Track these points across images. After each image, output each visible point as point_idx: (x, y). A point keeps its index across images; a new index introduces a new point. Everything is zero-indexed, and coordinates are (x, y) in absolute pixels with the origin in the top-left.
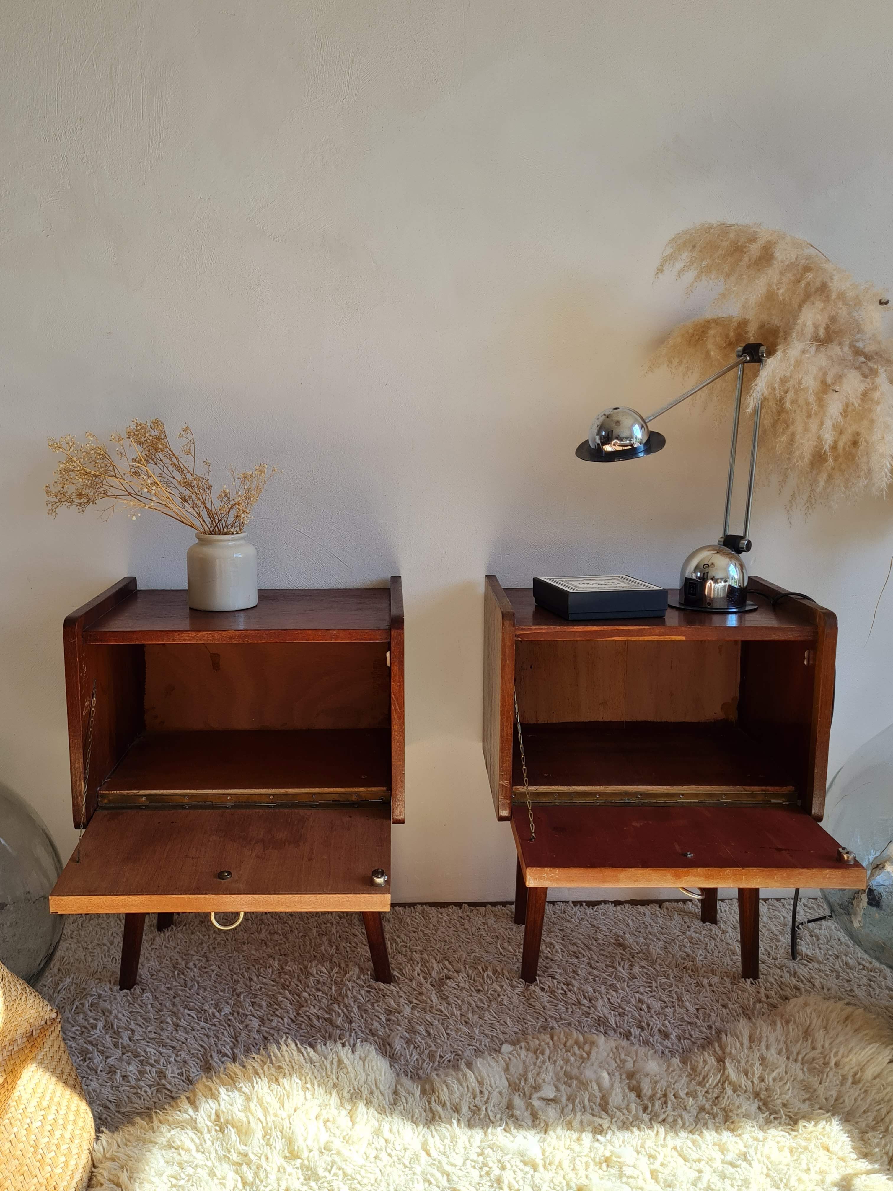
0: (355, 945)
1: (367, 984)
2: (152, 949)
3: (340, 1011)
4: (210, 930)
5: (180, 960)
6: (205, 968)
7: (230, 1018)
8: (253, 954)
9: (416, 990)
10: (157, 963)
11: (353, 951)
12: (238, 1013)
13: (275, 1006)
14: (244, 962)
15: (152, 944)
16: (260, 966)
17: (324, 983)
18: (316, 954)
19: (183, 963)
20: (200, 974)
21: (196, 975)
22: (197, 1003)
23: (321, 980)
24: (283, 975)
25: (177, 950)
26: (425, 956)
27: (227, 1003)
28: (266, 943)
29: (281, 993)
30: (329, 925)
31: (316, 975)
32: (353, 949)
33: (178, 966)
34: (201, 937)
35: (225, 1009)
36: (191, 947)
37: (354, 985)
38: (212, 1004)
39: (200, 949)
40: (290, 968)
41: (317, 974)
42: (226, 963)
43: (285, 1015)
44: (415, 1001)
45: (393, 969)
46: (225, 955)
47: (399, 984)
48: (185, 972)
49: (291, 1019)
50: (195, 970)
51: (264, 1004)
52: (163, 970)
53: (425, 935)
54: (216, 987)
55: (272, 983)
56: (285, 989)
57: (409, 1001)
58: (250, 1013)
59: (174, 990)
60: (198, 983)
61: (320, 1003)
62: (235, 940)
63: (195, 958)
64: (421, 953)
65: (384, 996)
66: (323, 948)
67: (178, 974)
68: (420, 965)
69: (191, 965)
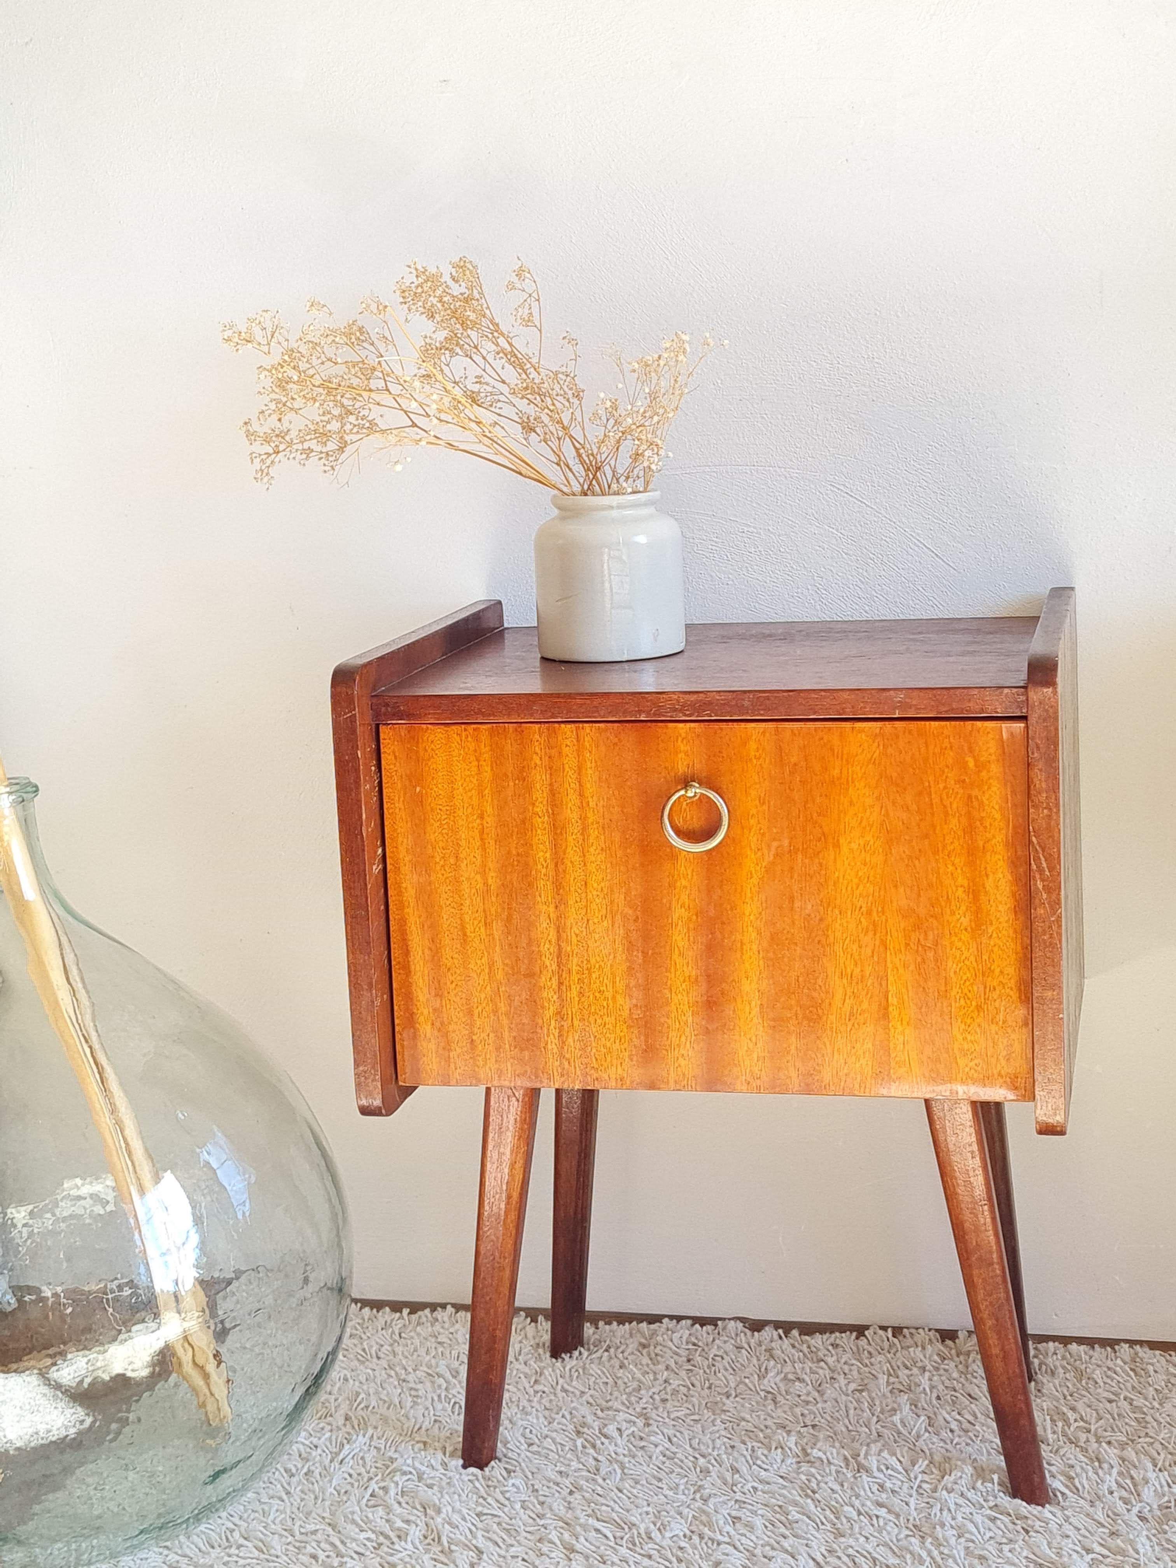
0: (971, 1418)
1: (992, 1504)
2: (536, 1392)
3: (924, 1554)
4: (658, 1362)
5: (590, 1419)
6: (641, 1439)
7: (683, 1544)
8: (744, 1419)
9: (1104, 1526)
10: (542, 1419)
11: (966, 1431)
12: (701, 1537)
13: (783, 1530)
14: (723, 1433)
15: (536, 1382)
16: (754, 1444)
17: (893, 1491)
18: (881, 1429)
19: (596, 1425)
20: (630, 1450)
21: (620, 1451)
22: (617, 1508)
23: (888, 1485)
24: (805, 1467)
25: (587, 1397)
26: (1130, 1453)
27: (680, 1514)
28: (774, 1400)
29: (796, 1504)
30: (915, 1371)
31: (876, 1474)
32: (966, 1425)
33: (585, 1430)
34: (638, 1375)
35: (673, 1525)
36: (616, 1394)
37: (961, 1501)
38: (647, 1513)
39: (633, 1399)
40: (820, 1454)
41: (879, 1470)
42: (686, 1433)
43: (803, 1550)
44: (1098, 1549)
45: (1053, 1476)
46: (686, 1415)
47: (1063, 1509)
48: (598, 1442)
49: (814, 1559)
50: (619, 1441)
51: (758, 1522)
52: (554, 1435)
53: (1136, 1409)
54: (660, 1480)
55: (781, 1481)
56: (807, 1496)
57: (1084, 1548)
58: (727, 1539)
59: (571, 1479)
60: (623, 1467)
61: (880, 1532)
62: (710, 1388)
63: (621, 1416)
64: (1123, 1446)
65: (1027, 1532)
66: (896, 1419)
67: (584, 1447)
68: (1115, 1471)
69: (611, 1429)
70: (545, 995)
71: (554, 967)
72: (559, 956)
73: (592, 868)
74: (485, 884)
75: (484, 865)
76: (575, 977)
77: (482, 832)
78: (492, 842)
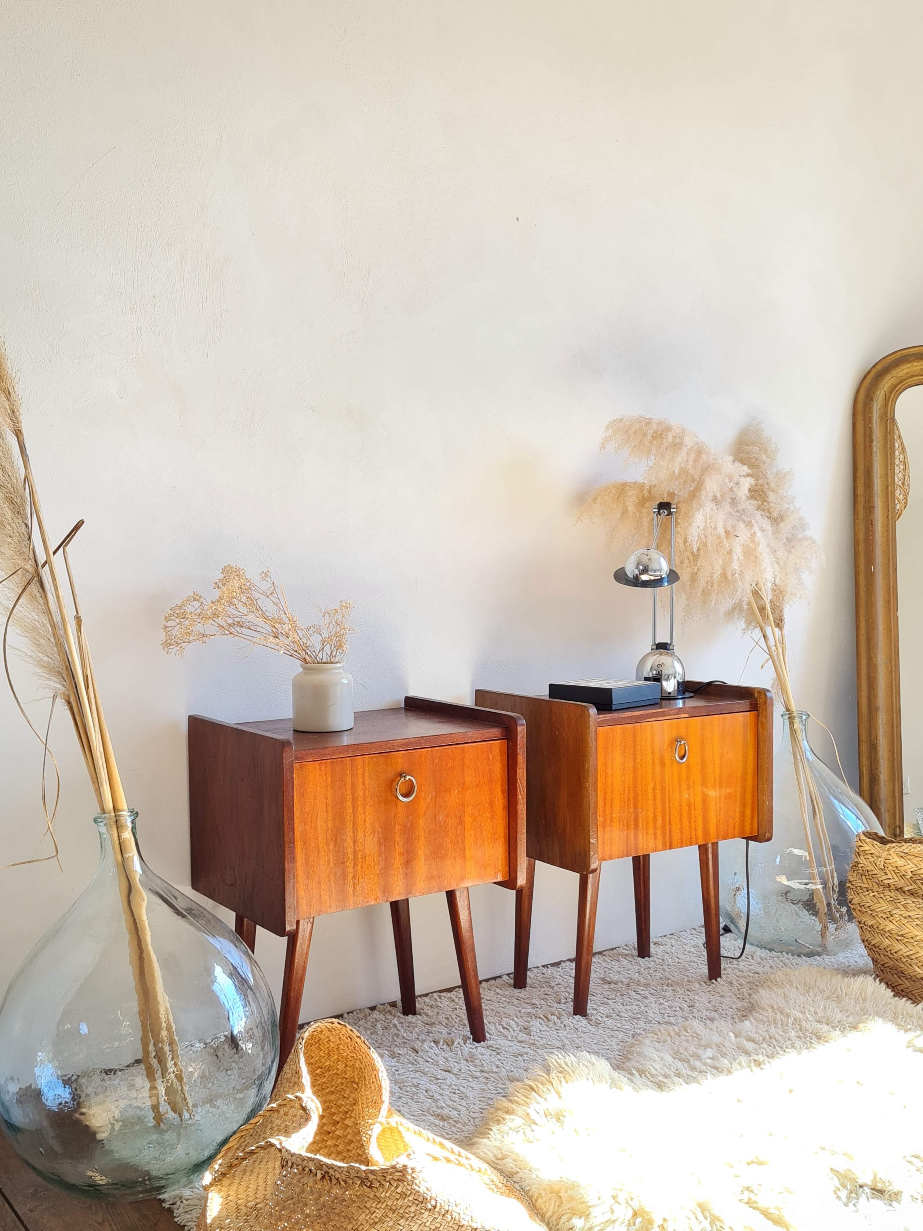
70: (348, 870)
71: (352, 858)
72: (354, 852)
73: (367, 814)
74: (327, 827)
75: (327, 819)
76: (360, 860)
77: (326, 805)
78: (330, 809)
